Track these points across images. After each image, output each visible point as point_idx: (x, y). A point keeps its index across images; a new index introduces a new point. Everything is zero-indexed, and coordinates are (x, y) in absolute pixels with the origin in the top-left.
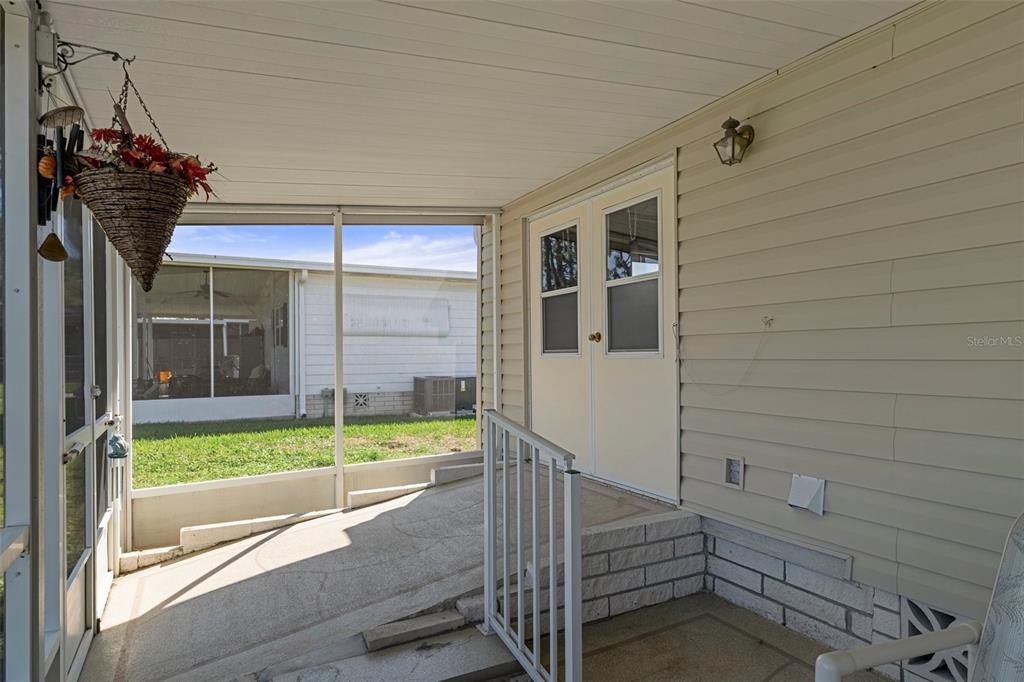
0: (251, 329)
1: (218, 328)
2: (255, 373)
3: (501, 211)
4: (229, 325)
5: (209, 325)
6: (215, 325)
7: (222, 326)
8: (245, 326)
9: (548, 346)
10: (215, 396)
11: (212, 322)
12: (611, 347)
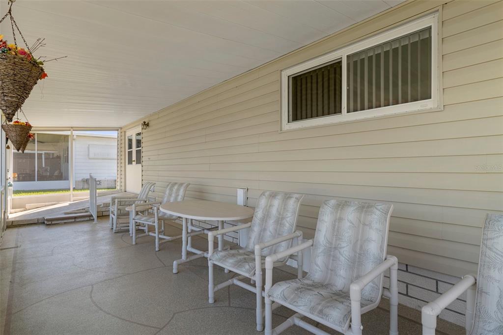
0: (55, 155)
1: (40, 155)
2: (56, 173)
3: (121, 128)
4: (45, 153)
5: (35, 154)
6: (38, 154)
7: (42, 154)
8: (53, 154)
9: (129, 163)
10: (37, 181)
11: (36, 152)
12: (137, 163)
